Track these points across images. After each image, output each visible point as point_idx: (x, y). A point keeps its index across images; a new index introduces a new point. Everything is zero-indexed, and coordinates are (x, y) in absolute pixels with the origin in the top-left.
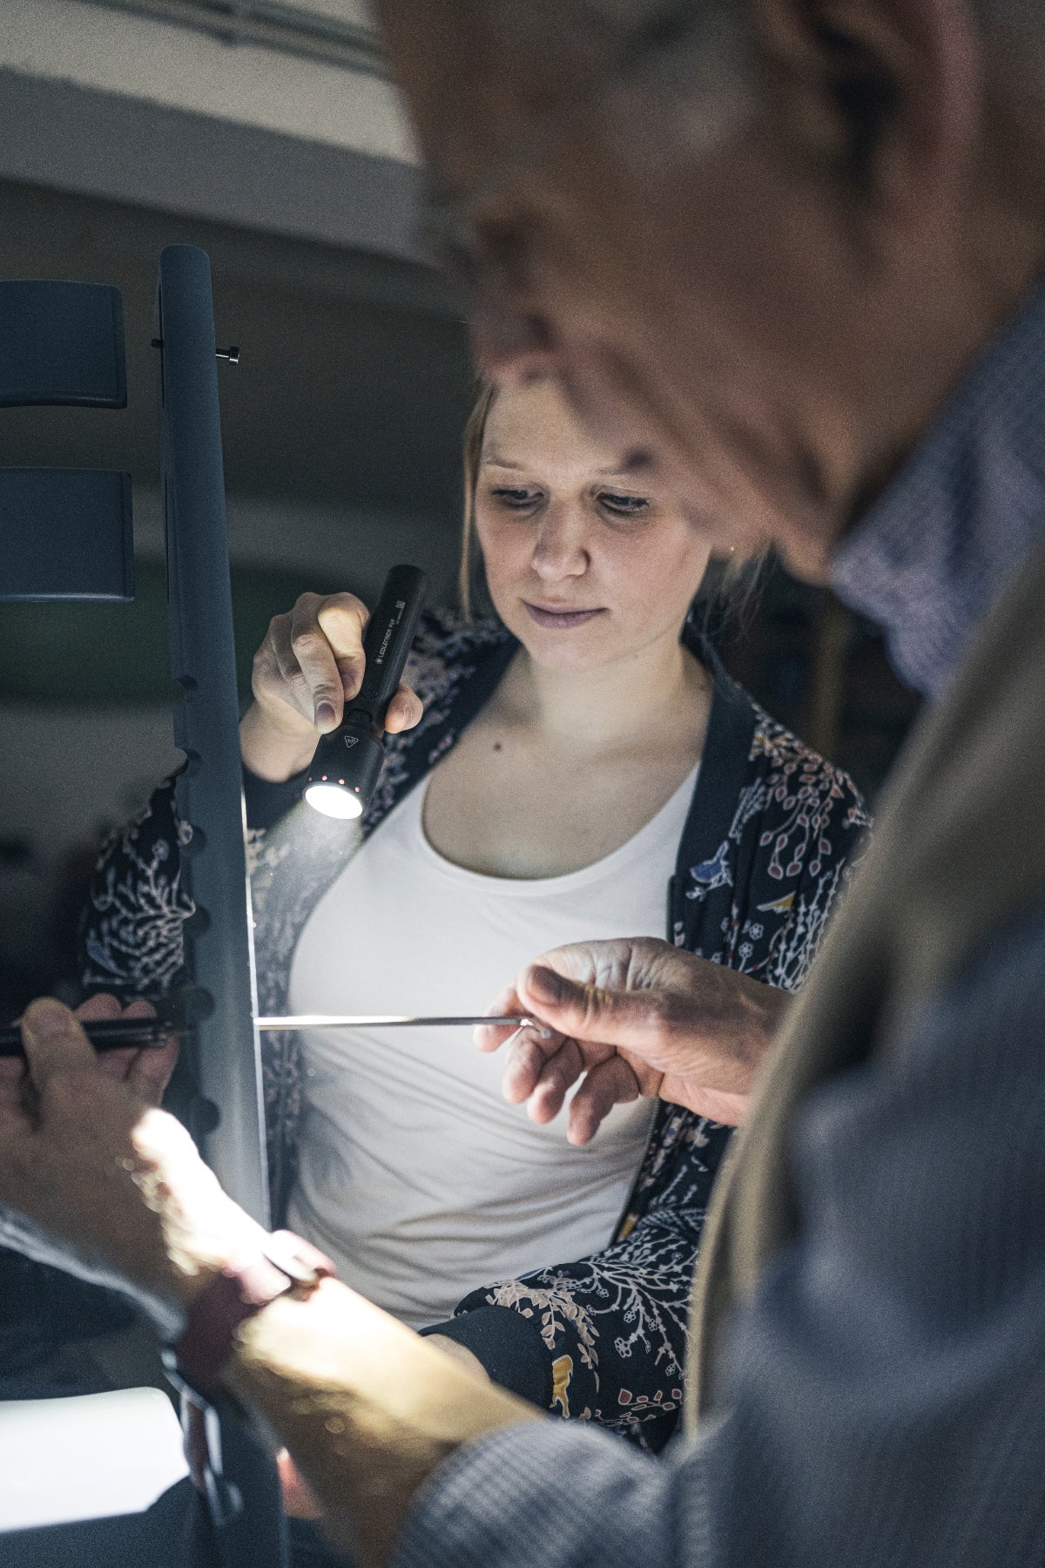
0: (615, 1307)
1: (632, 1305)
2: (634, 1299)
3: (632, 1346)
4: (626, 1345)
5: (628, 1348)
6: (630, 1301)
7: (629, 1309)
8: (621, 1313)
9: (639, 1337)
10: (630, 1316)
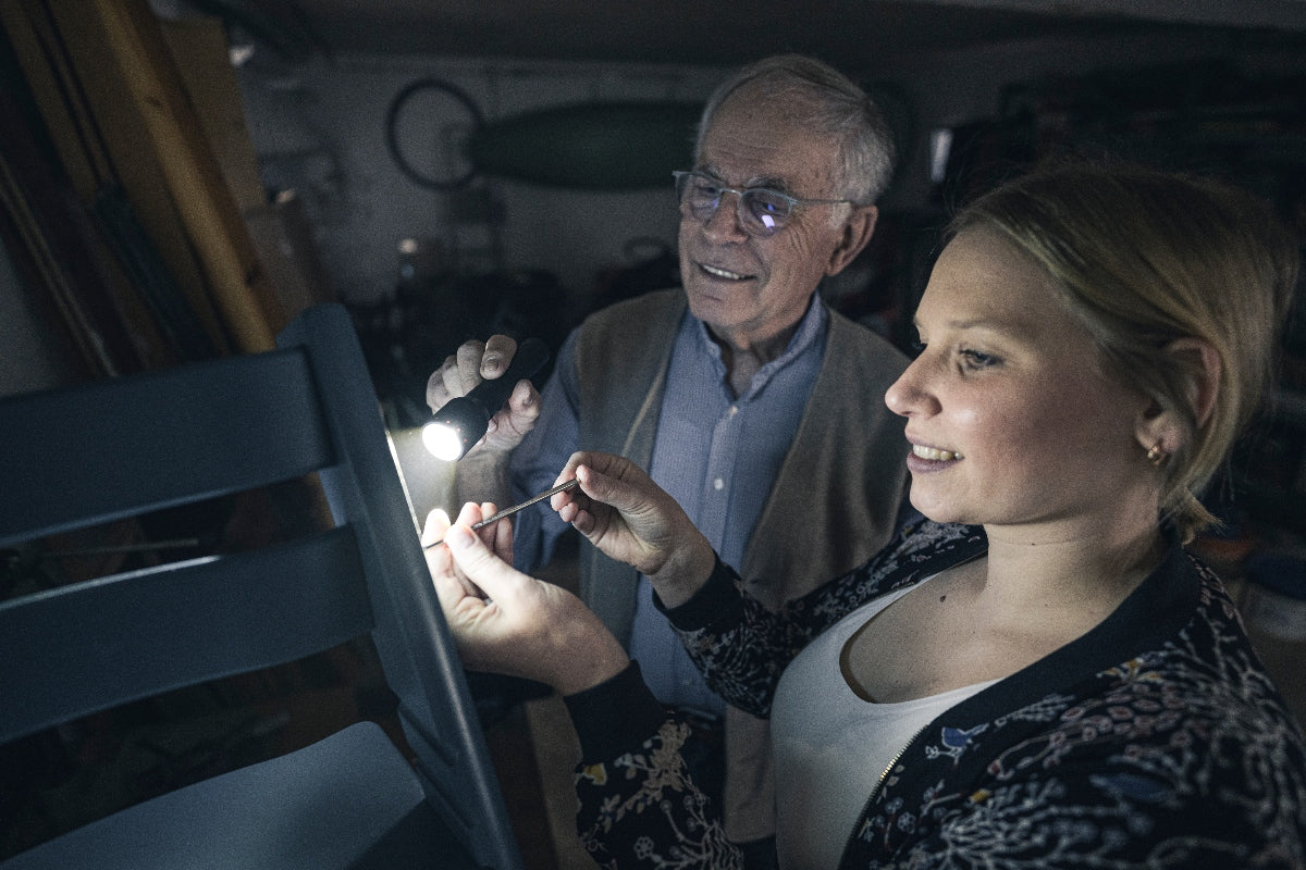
0: (681, 837)
1: (688, 854)
2: (693, 857)
3: (649, 859)
4: (648, 852)
5: (646, 855)
6: (692, 853)
7: (684, 852)
8: (678, 844)
9: (658, 864)
10: (677, 852)
